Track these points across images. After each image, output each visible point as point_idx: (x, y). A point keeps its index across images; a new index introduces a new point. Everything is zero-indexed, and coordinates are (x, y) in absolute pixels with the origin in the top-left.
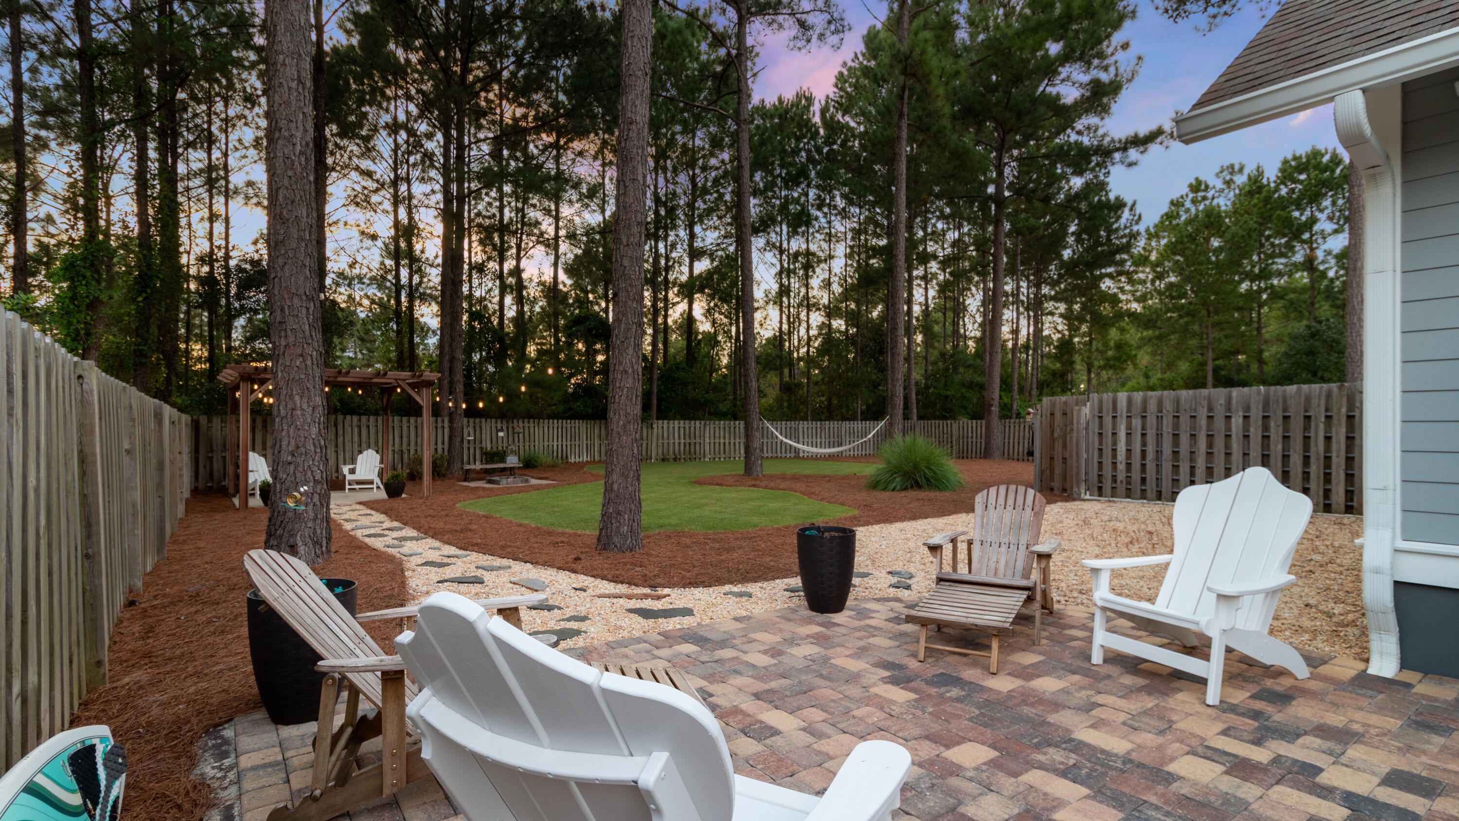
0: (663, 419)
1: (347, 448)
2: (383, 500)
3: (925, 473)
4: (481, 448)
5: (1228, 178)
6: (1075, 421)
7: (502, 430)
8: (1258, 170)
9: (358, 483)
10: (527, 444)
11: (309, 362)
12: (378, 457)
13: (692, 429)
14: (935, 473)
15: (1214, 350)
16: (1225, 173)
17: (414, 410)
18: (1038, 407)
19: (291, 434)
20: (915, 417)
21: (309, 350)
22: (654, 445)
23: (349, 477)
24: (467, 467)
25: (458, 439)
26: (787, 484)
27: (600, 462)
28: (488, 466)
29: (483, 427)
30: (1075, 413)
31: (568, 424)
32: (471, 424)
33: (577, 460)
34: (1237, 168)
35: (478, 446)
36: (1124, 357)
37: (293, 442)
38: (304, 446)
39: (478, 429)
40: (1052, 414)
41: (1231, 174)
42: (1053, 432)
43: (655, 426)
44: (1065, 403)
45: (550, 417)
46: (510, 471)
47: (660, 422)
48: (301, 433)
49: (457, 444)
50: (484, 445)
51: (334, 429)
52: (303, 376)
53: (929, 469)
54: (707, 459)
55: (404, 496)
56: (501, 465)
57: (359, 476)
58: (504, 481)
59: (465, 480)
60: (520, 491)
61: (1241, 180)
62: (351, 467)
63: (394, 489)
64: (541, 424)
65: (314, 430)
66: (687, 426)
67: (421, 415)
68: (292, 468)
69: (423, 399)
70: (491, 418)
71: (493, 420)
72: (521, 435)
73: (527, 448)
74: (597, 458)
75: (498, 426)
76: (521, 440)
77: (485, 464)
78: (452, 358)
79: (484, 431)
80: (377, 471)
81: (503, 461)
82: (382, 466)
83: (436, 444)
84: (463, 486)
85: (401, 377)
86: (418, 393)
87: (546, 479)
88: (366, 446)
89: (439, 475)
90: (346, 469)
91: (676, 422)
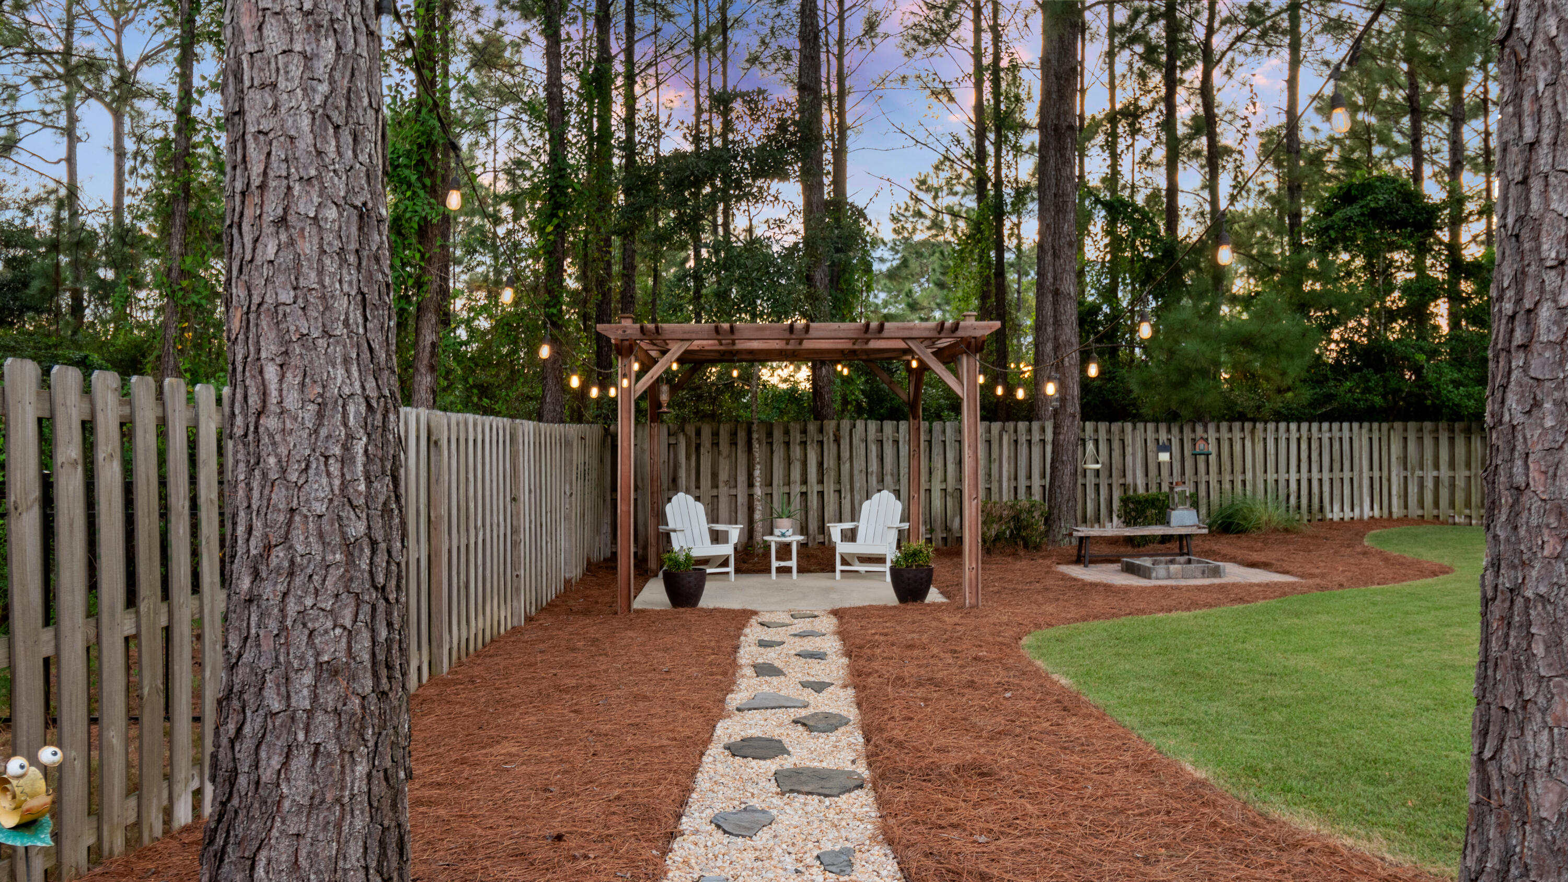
1: (857, 485)
4: (1124, 488)
7: (1167, 448)
10: (1227, 478)
24: (1084, 531)
25: (1068, 469)
27: (1405, 520)
28: (1132, 531)
29: (1129, 439)
31: (1324, 431)
32: (1102, 433)
33: (1348, 514)
35: (1116, 481)
39: (1116, 445)
45: (1280, 416)
46: (1176, 546)
49: (1067, 479)
50: (1129, 479)
51: (833, 447)
52: (286, 296)
55: (934, 595)
56: (1158, 530)
57: (858, 547)
58: (1161, 570)
59: (1079, 560)
62: (848, 525)
63: (910, 583)
64: (1259, 434)
69: (962, 381)
70: (1147, 420)
71: (1150, 426)
72: (1213, 458)
73: (1227, 486)
74: (1397, 511)
75: (1163, 437)
76: (1213, 468)
77: (1127, 523)
78: (1056, 293)
79: (1129, 450)
80: (893, 537)
81: (1164, 520)
82: (905, 526)
83: (1029, 477)
84: (1064, 577)
85: (915, 334)
86: (956, 373)
87: (1265, 566)
88: (881, 480)
89: (1026, 546)
90: (836, 530)
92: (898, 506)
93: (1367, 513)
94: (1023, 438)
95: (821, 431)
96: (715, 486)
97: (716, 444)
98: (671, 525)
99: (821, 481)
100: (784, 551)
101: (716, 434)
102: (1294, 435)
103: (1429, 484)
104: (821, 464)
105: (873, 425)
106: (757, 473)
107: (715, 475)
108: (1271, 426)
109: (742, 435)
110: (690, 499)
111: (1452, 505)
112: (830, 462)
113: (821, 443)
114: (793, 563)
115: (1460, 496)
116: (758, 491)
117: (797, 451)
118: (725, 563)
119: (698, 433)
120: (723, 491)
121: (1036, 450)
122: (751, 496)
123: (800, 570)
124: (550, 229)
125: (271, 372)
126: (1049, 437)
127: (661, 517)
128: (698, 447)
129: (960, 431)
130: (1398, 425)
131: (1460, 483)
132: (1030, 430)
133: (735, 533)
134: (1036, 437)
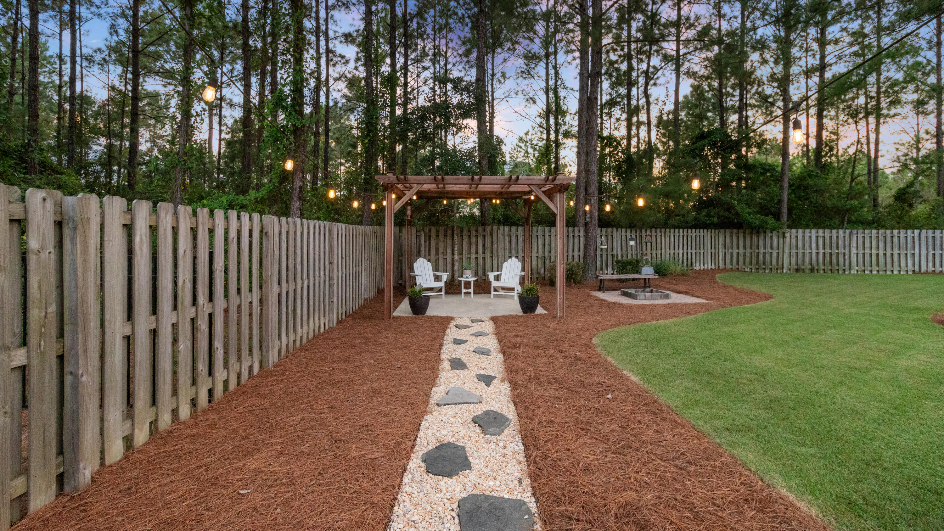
0: (797, 227)
1: (500, 254)
2: (518, 316)
4: (613, 256)
7: (632, 239)
9: (504, 289)
10: (654, 252)
13: (834, 238)
17: (550, 220)
22: (786, 255)
23: (494, 284)
24: (601, 276)
25: (593, 248)
27: (725, 270)
28: (623, 277)
29: (615, 236)
31: (693, 233)
32: (604, 233)
33: (702, 267)
35: (610, 253)
39: (610, 238)
43: (787, 235)
45: (674, 227)
46: (646, 284)
47: (794, 231)
49: (592, 253)
50: (615, 252)
55: (540, 310)
56: (636, 276)
57: (502, 283)
58: (641, 295)
59: (600, 289)
60: (661, 309)
62: (496, 273)
63: (528, 302)
64: (668, 233)
66: (827, 235)
67: (555, 225)
69: (559, 207)
70: (622, 227)
71: (623, 230)
72: (654, 243)
73: (654, 255)
74: (721, 266)
75: (629, 234)
76: (649, 248)
77: (619, 272)
79: (615, 240)
80: (517, 279)
81: (638, 272)
82: (523, 274)
83: (573, 251)
84: (598, 299)
85: (534, 182)
88: (510, 252)
89: (575, 282)
90: (491, 276)
91: (814, 231)
92: (520, 265)
93: (710, 267)
94: (571, 235)
95: (484, 231)
96: (437, 254)
97: (438, 236)
98: (416, 273)
99: (484, 253)
100: (468, 285)
101: (438, 231)
102: (681, 234)
103: (735, 255)
104: (484, 245)
105: (507, 228)
106: (456, 249)
107: (437, 250)
108: (672, 230)
109: (449, 232)
110: (425, 260)
111: (744, 263)
112: (488, 244)
113: (484, 236)
114: (472, 290)
115: (748, 260)
116: (456, 257)
117: (473, 240)
118: (440, 290)
119: (430, 231)
120: (441, 257)
121: (576, 240)
122: (453, 259)
123: (475, 293)
124: (366, 141)
126: (582, 233)
127: (412, 269)
128: (430, 237)
130: (722, 231)
131: (748, 255)
132: (574, 231)
133: (445, 276)
134: (576, 234)
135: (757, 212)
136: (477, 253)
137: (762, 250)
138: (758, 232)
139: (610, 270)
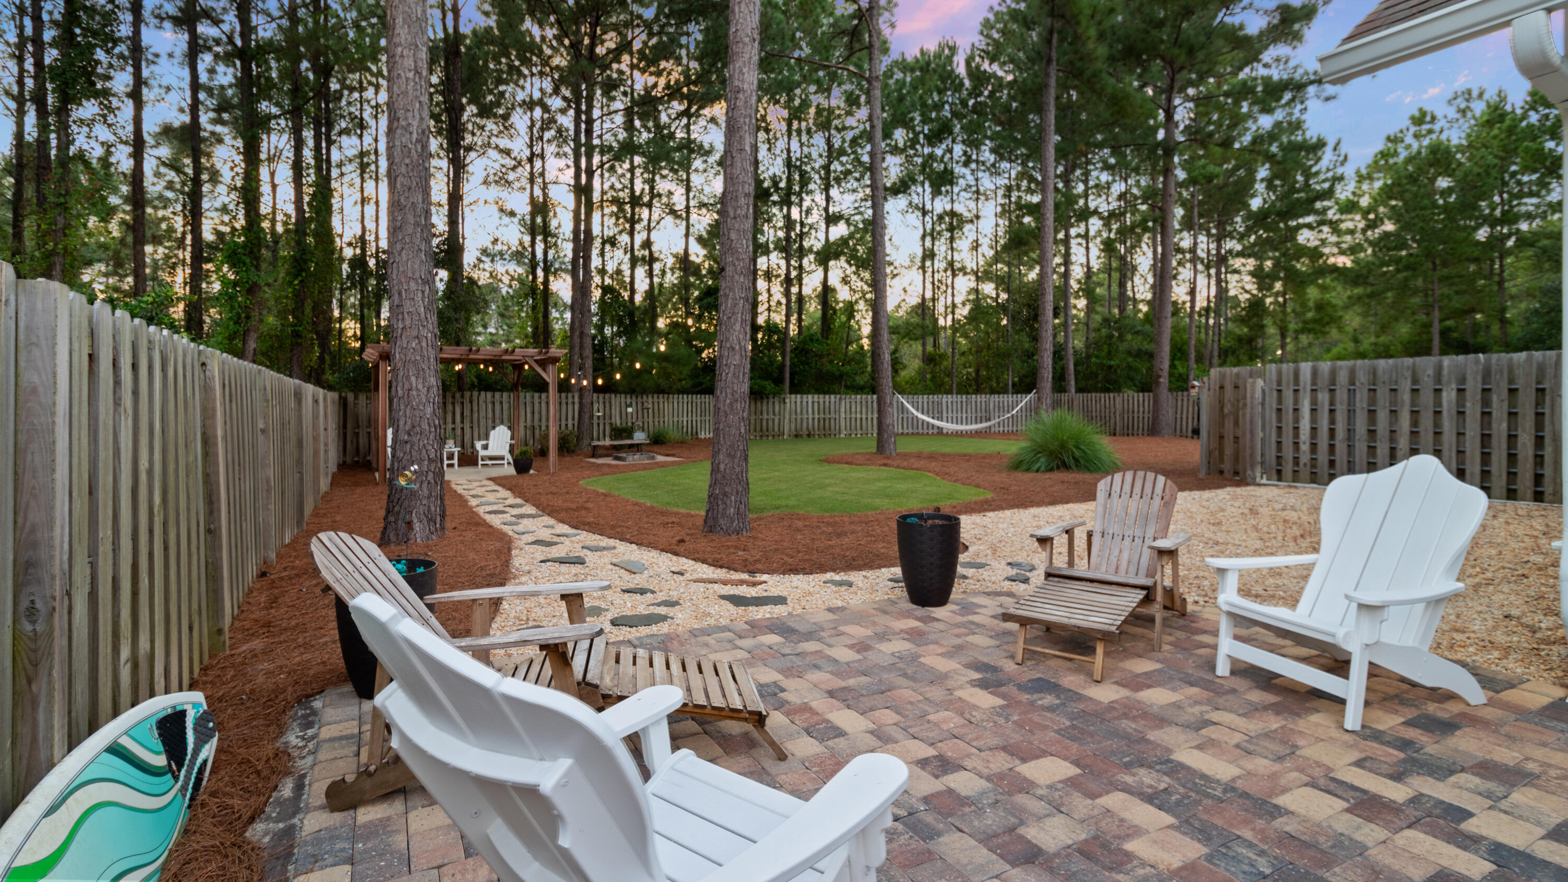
0: (796, 393)
2: (512, 477)
3: (1073, 453)
4: (611, 424)
5: (1463, 106)
6: (1248, 395)
7: (630, 406)
8: (1499, 96)
9: (491, 458)
10: (656, 420)
11: (424, 344)
12: (509, 433)
13: (827, 404)
14: (1083, 451)
15: (1440, 308)
16: (1459, 100)
17: (542, 387)
18: (1205, 379)
19: (408, 413)
20: (1073, 390)
21: (424, 332)
22: (787, 420)
23: (482, 453)
24: (596, 443)
25: (587, 416)
26: (922, 463)
28: (616, 443)
29: (613, 402)
30: (1248, 386)
31: (698, 399)
32: (601, 400)
34: (1475, 93)
35: (607, 421)
36: (1327, 319)
37: (409, 422)
38: (419, 425)
39: (607, 404)
40: (1222, 387)
41: (1468, 100)
42: (1222, 408)
43: (787, 401)
44: (1237, 375)
45: (679, 392)
46: (636, 448)
47: (793, 396)
48: (417, 413)
49: (587, 420)
50: (613, 421)
51: (468, 405)
52: (418, 358)
53: (1078, 448)
54: (842, 436)
55: (532, 472)
56: (629, 442)
57: (491, 451)
58: (631, 458)
59: (593, 456)
60: (645, 468)
61: (1479, 108)
62: (484, 442)
63: (522, 465)
64: (670, 399)
65: (429, 410)
66: (821, 401)
67: (547, 391)
68: (408, 446)
69: (550, 376)
70: (620, 393)
71: (623, 396)
72: (651, 410)
73: (656, 422)
75: (629, 401)
76: (651, 415)
77: (613, 439)
78: (582, 333)
79: (613, 407)
80: (508, 447)
81: (631, 437)
82: (513, 441)
83: (567, 419)
86: (544, 370)
87: (673, 455)
88: (494, 422)
89: (568, 451)
90: (479, 445)
91: (810, 396)
94: (564, 401)
95: (462, 397)
99: (462, 422)
100: (451, 456)
102: (685, 400)
104: (462, 414)
105: (489, 394)
108: (676, 396)
112: (467, 412)
113: (462, 403)
114: (455, 461)
117: (450, 407)
121: (570, 407)
123: (459, 465)
125: (413, 379)
126: (577, 400)
129: (548, 397)
131: (752, 422)
132: (567, 399)
134: (570, 400)
135: (760, 378)
136: (454, 422)
137: (765, 417)
138: (762, 398)
139: (607, 439)
